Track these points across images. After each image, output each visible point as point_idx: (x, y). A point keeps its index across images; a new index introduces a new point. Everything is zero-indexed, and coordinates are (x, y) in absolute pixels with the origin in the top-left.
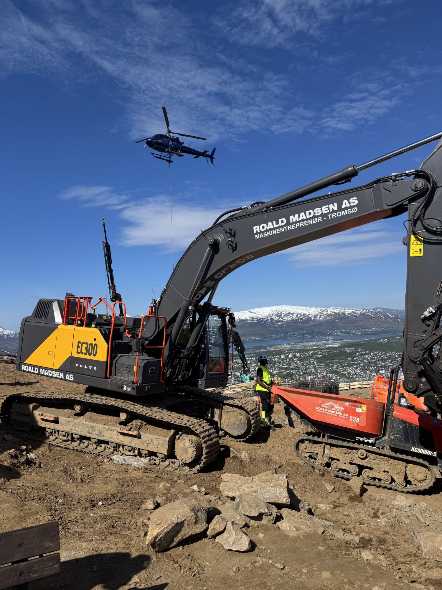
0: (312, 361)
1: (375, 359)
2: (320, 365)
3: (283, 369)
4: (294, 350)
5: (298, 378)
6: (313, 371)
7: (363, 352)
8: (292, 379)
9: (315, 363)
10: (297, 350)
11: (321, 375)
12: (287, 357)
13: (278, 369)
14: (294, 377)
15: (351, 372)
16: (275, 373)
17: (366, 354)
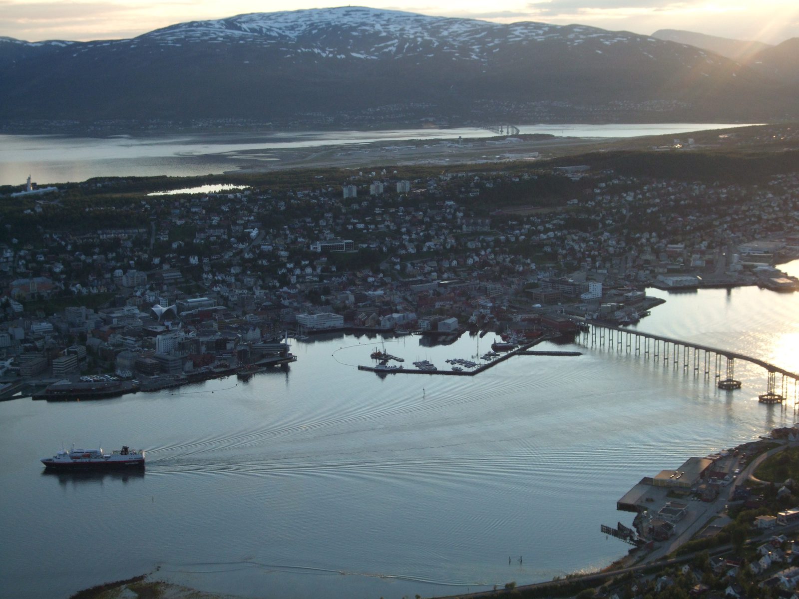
0: (450, 207)
1: (654, 205)
2: (475, 224)
3: (345, 234)
4: (387, 168)
5: (398, 267)
6: (451, 241)
7: (616, 182)
8: (376, 271)
9: (460, 215)
10: (396, 168)
11: (477, 259)
12: (363, 193)
13: (330, 236)
14: (383, 266)
15: (577, 247)
16: (319, 250)
17: (626, 189)
